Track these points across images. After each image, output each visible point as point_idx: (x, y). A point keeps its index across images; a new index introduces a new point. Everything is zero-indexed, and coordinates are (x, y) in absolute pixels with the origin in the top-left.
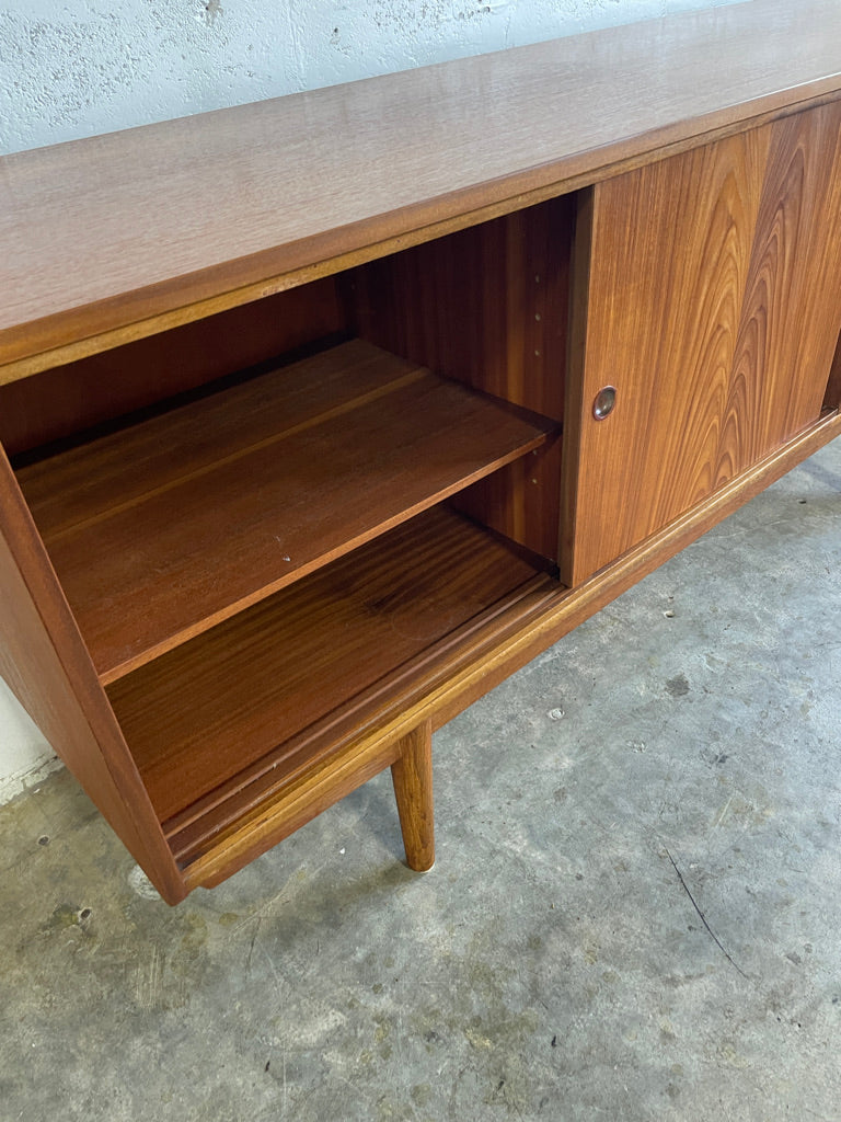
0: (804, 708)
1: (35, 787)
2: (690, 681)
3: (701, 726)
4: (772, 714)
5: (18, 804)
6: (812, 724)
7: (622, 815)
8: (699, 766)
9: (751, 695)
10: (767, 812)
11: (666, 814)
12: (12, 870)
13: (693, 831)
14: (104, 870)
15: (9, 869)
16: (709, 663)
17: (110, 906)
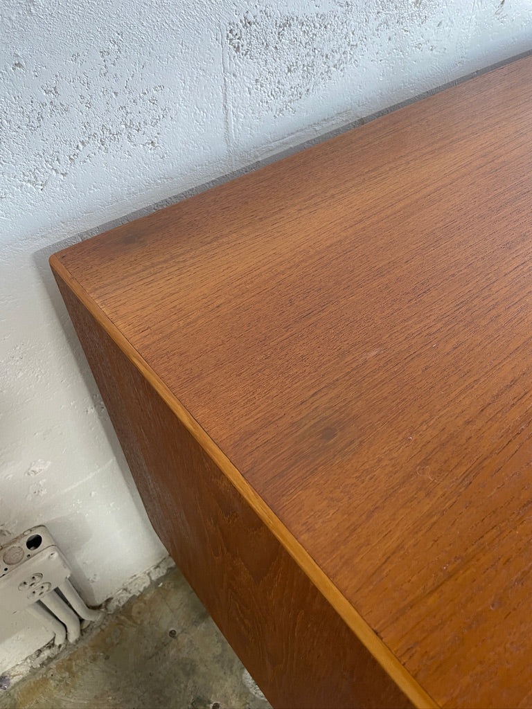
1: (159, 580)
5: (148, 596)
12: (154, 658)
14: (222, 667)
15: (150, 658)
17: (233, 702)
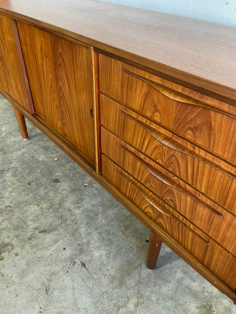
0: (38, 205)
2: (57, 184)
3: (41, 182)
4: (39, 198)
6: (32, 205)
7: (23, 165)
8: (29, 179)
9: (47, 195)
10: (11, 188)
11: (19, 172)
13: (13, 175)
16: (63, 189)
